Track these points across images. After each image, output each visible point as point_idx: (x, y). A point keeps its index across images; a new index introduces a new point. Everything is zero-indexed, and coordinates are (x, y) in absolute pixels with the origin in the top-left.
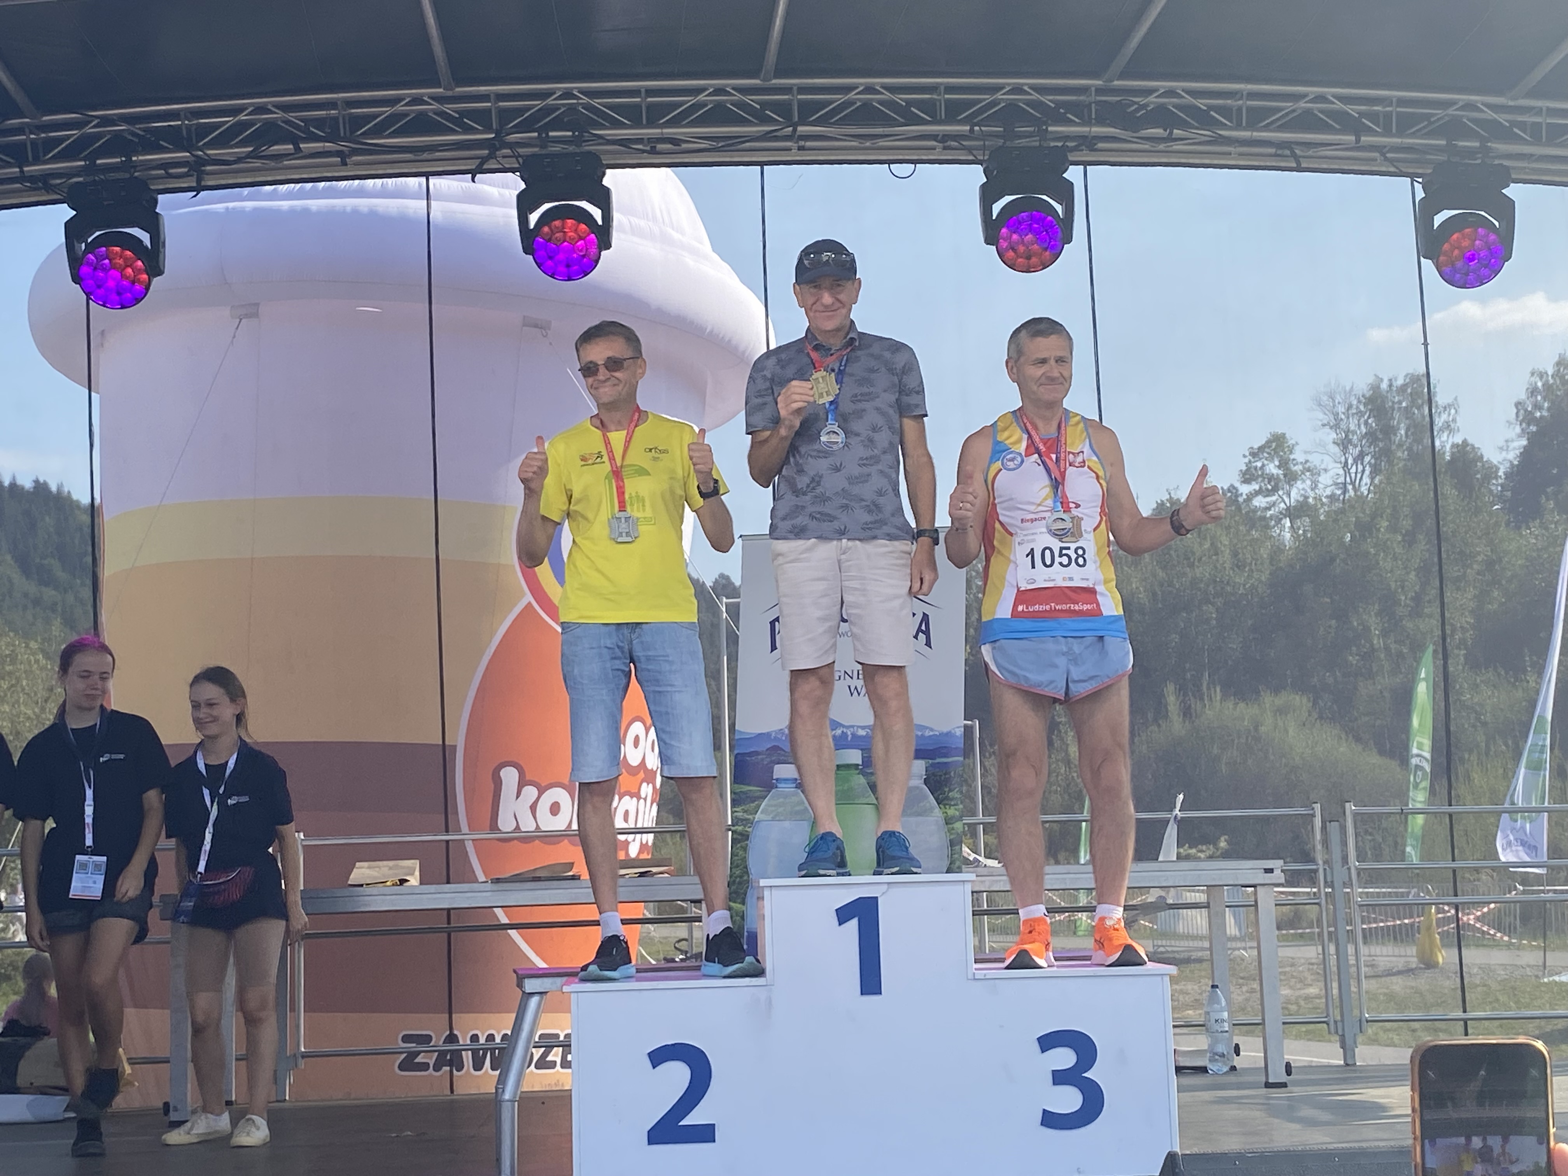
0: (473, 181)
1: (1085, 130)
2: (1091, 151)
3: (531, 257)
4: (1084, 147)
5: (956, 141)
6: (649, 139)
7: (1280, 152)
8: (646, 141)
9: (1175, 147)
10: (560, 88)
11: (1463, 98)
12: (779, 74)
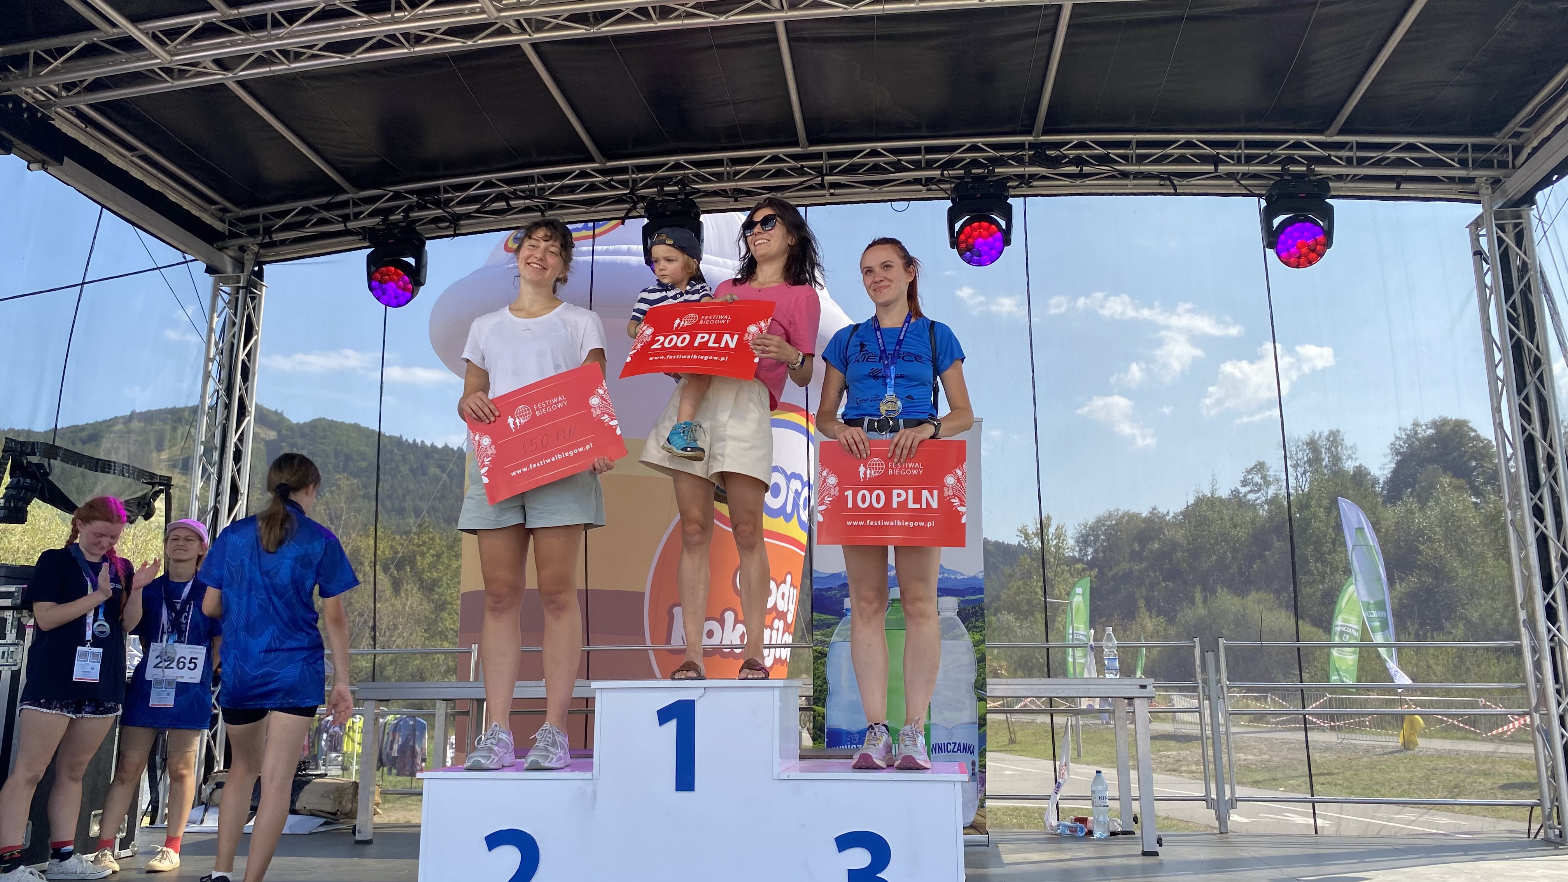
1: (1020, 170)
2: (1028, 187)
4: (1023, 185)
5: (935, 185)
6: (730, 190)
9: (1087, 182)
10: (672, 159)
11: (1293, 138)
12: (812, 143)
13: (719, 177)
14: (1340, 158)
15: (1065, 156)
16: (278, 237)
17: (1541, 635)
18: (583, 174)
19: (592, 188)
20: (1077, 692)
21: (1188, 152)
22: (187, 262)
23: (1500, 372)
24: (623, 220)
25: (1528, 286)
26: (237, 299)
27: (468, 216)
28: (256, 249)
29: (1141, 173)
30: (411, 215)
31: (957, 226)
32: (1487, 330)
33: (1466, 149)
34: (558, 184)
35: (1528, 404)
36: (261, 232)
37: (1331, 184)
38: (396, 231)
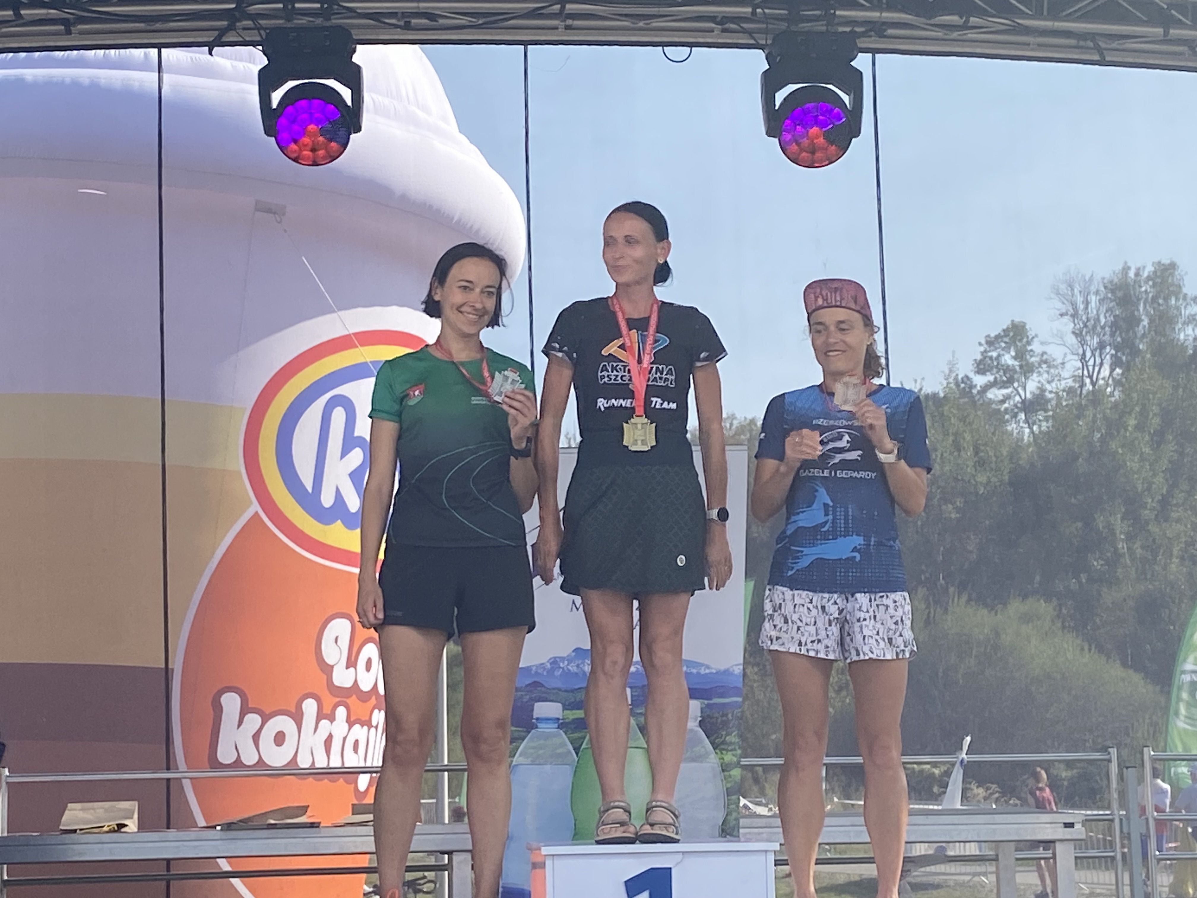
0: (210, 54)
1: (875, 15)
2: (880, 37)
3: (273, 139)
4: (873, 33)
5: (734, 23)
6: (403, 13)
8: (399, 15)
9: (969, 35)
24: (210, 46)
29: (1053, 30)
31: (778, 100)
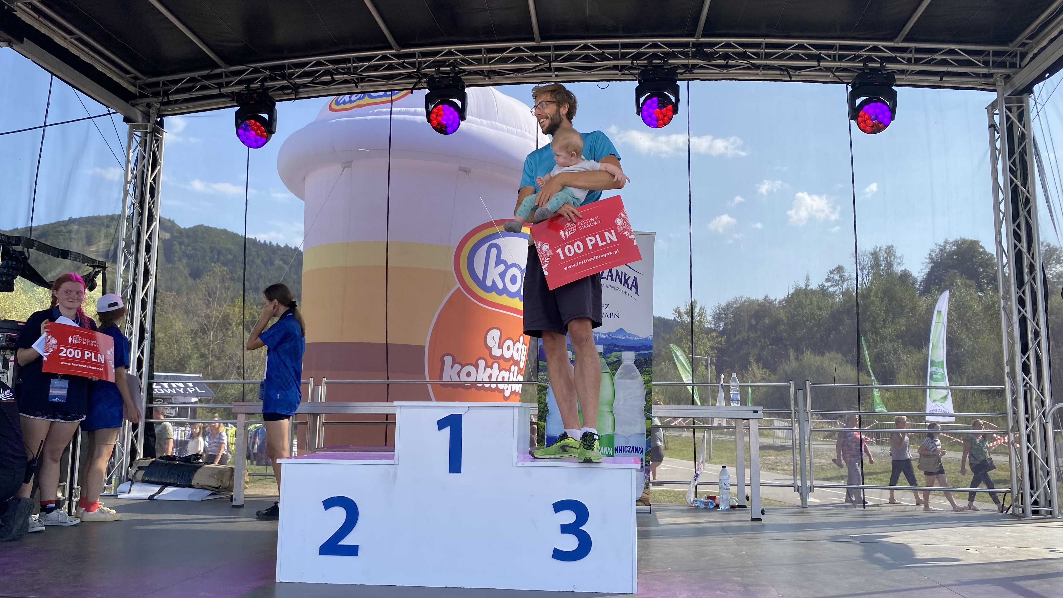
1: (686, 61)
2: (691, 73)
3: (430, 124)
4: (688, 72)
7: (782, 73)
9: (731, 71)
10: (446, 48)
11: (871, 44)
12: (543, 39)
13: (479, 61)
14: (903, 58)
15: (717, 53)
16: (173, 98)
17: (1018, 382)
18: (385, 58)
19: (391, 67)
20: (712, 415)
21: (800, 52)
22: (110, 114)
23: (1002, 207)
24: (412, 90)
25: (1024, 150)
26: (146, 140)
27: (305, 86)
28: (158, 106)
29: (768, 66)
30: (265, 84)
31: (642, 99)
32: (995, 179)
33: (988, 54)
34: (367, 64)
35: (1020, 229)
36: (161, 94)
37: (896, 76)
38: (255, 95)
